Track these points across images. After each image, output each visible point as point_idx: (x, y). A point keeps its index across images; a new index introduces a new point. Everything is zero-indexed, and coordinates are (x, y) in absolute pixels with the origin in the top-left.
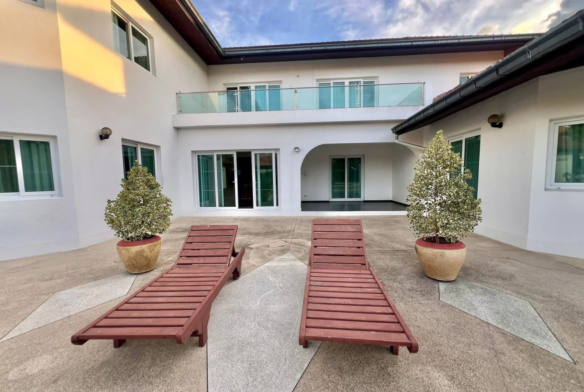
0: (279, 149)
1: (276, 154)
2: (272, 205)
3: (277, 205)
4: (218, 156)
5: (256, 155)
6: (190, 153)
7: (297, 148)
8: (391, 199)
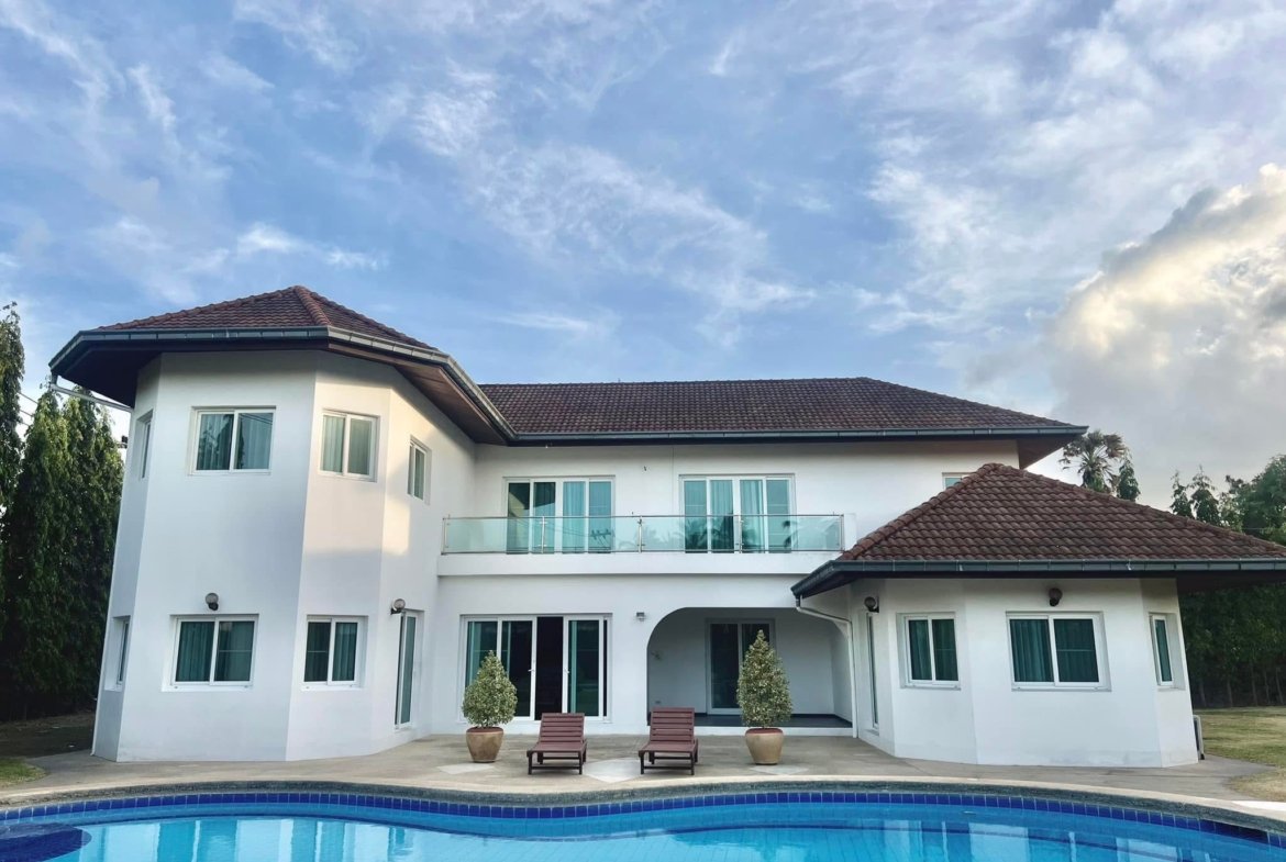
0: (611, 614)
1: (605, 622)
2: (597, 714)
3: (605, 714)
4: (505, 624)
5: (570, 622)
6: (459, 617)
7: (642, 614)
8: (831, 712)
